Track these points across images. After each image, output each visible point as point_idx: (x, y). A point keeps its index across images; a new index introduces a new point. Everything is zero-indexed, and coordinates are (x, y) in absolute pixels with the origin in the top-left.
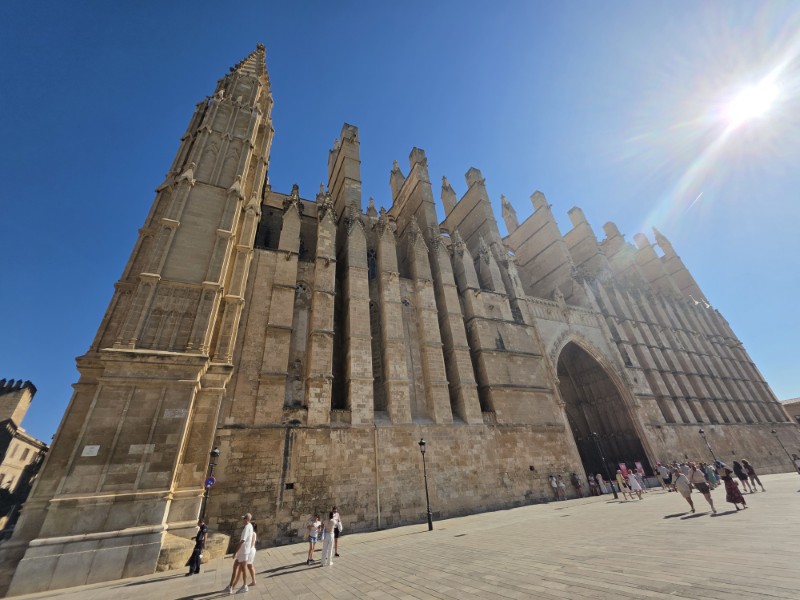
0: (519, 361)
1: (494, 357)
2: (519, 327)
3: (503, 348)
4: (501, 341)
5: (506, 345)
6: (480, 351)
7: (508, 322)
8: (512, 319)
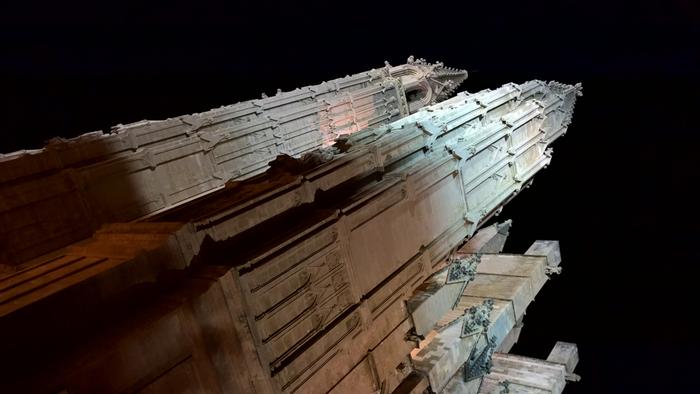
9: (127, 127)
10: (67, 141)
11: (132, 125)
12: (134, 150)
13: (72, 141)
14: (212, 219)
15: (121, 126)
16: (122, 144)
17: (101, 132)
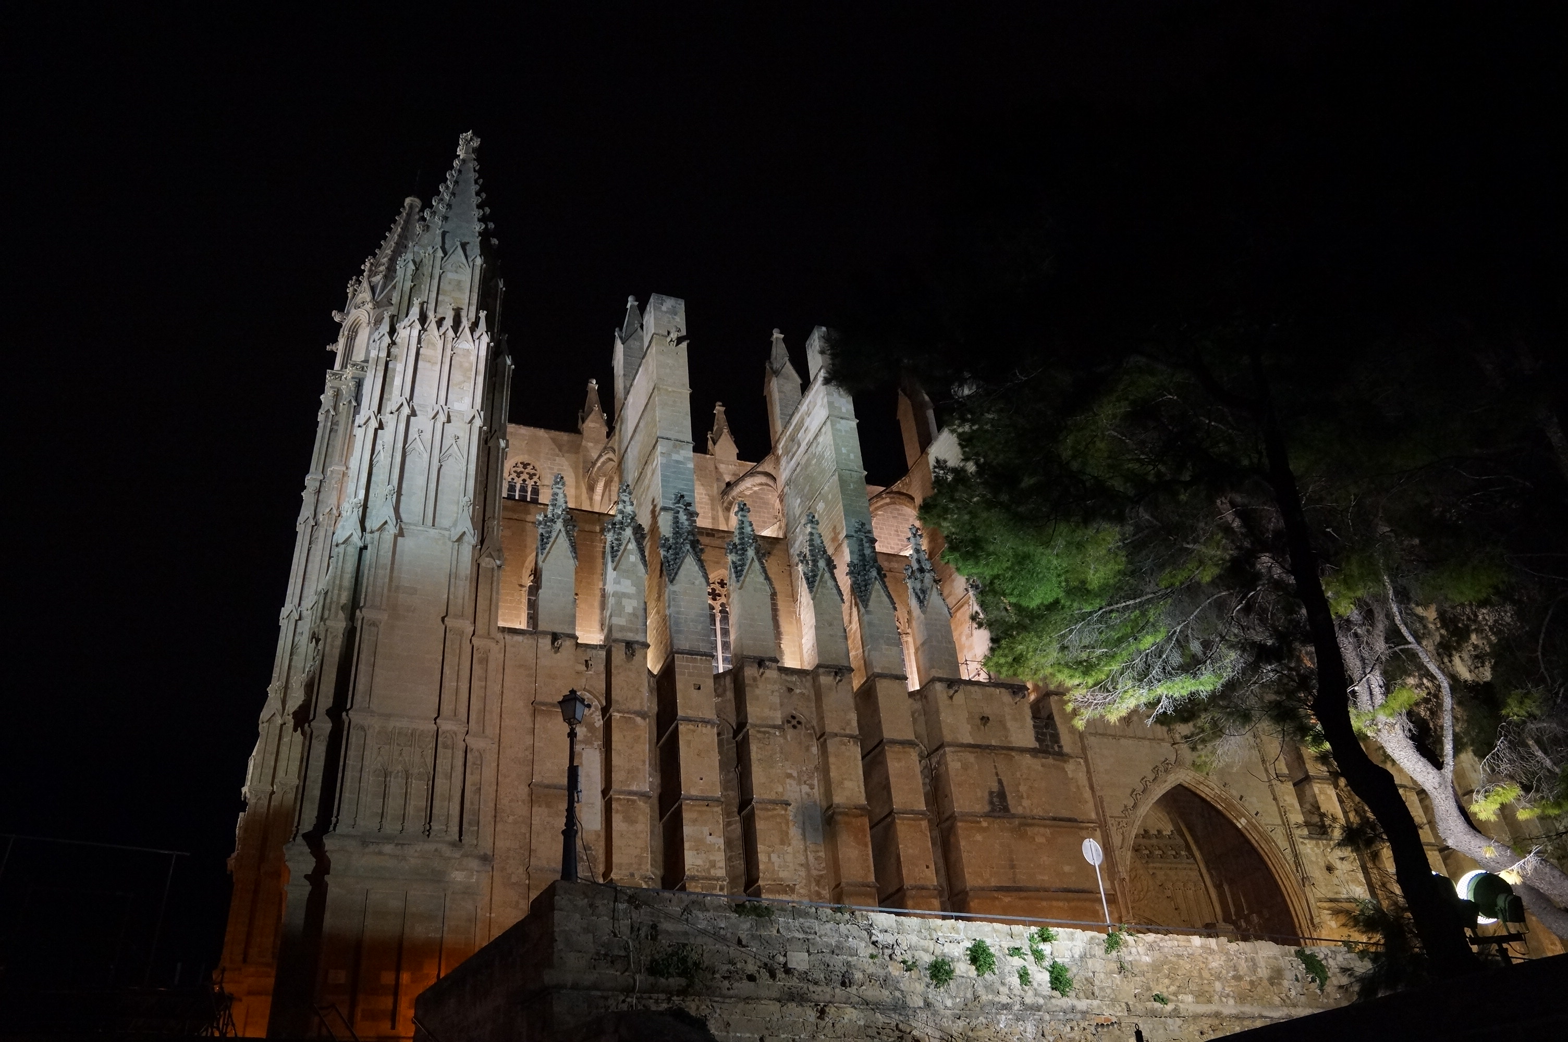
0: (1041, 835)
1: (984, 830)
2: (1050, 761)
3: (1006, 809)
4: (1002, 795)
5: (1011, 801)
6: (952, 817)
7: (1022, 750)
8: (1032, 743)
9: (248, 783)
10: (236, 853)
11: (249, 777)
12: (273, 792)
13: (238, 846)
14: (295, 824)
15: (245, 790)
16: (261, 802)
17: (241, 814)
